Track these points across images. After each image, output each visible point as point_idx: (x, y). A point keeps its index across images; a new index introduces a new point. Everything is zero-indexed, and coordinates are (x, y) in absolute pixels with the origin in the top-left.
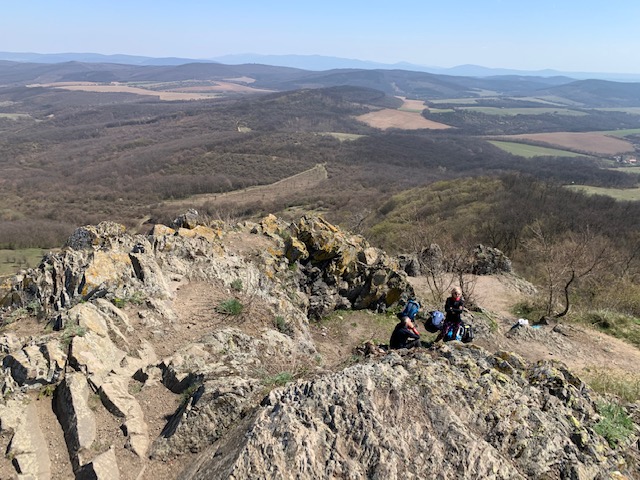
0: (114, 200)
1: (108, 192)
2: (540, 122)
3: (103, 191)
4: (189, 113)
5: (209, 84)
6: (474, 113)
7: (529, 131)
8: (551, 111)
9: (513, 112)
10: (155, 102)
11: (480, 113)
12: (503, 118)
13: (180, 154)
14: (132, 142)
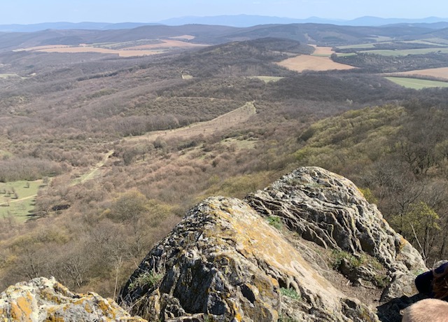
0: (84, 139)
1: (79, 133)
3: (75, 132)
4: (143, 67)
5: (158, 42)
6: (373, 55)
7: (418, 68)
8: (436, 50)
9: (405, 53)
10: (115, 59)
11: (377, 55)
12: (396, 58)
13: (136, 100)
14: (98, 91)
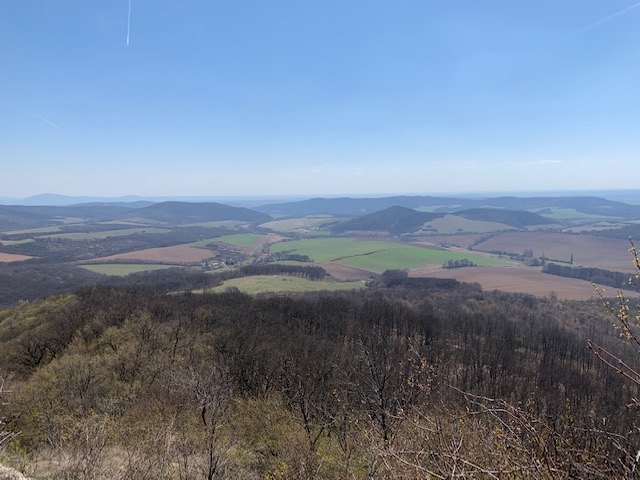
2: (130, 241)
6: (59, 241)
7: (121, 251)
8: (140, 231)
9: (103, 235)
12: (92, 242)
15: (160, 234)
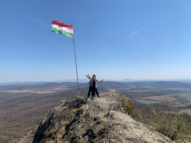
1: (19, 124)
4: (46, 97)
5: (53, 88)
7: (146, 96)
8: (151, 90)
9: (141, 91)
10: (36, 95)
11: (132, 92)
12: (138, 93)
13: (43, 110)
14: (28, 107)
15: (158, 92)
